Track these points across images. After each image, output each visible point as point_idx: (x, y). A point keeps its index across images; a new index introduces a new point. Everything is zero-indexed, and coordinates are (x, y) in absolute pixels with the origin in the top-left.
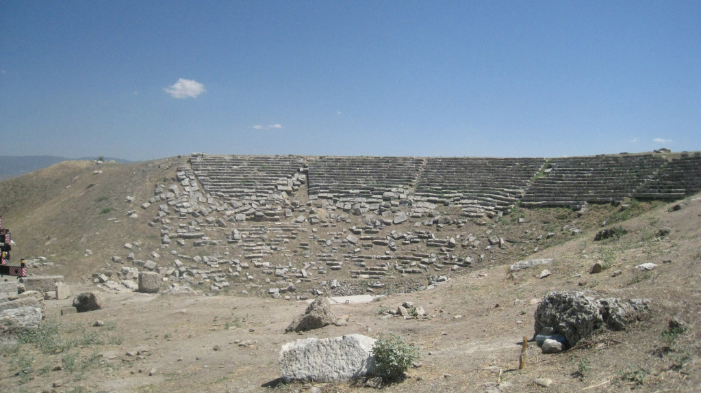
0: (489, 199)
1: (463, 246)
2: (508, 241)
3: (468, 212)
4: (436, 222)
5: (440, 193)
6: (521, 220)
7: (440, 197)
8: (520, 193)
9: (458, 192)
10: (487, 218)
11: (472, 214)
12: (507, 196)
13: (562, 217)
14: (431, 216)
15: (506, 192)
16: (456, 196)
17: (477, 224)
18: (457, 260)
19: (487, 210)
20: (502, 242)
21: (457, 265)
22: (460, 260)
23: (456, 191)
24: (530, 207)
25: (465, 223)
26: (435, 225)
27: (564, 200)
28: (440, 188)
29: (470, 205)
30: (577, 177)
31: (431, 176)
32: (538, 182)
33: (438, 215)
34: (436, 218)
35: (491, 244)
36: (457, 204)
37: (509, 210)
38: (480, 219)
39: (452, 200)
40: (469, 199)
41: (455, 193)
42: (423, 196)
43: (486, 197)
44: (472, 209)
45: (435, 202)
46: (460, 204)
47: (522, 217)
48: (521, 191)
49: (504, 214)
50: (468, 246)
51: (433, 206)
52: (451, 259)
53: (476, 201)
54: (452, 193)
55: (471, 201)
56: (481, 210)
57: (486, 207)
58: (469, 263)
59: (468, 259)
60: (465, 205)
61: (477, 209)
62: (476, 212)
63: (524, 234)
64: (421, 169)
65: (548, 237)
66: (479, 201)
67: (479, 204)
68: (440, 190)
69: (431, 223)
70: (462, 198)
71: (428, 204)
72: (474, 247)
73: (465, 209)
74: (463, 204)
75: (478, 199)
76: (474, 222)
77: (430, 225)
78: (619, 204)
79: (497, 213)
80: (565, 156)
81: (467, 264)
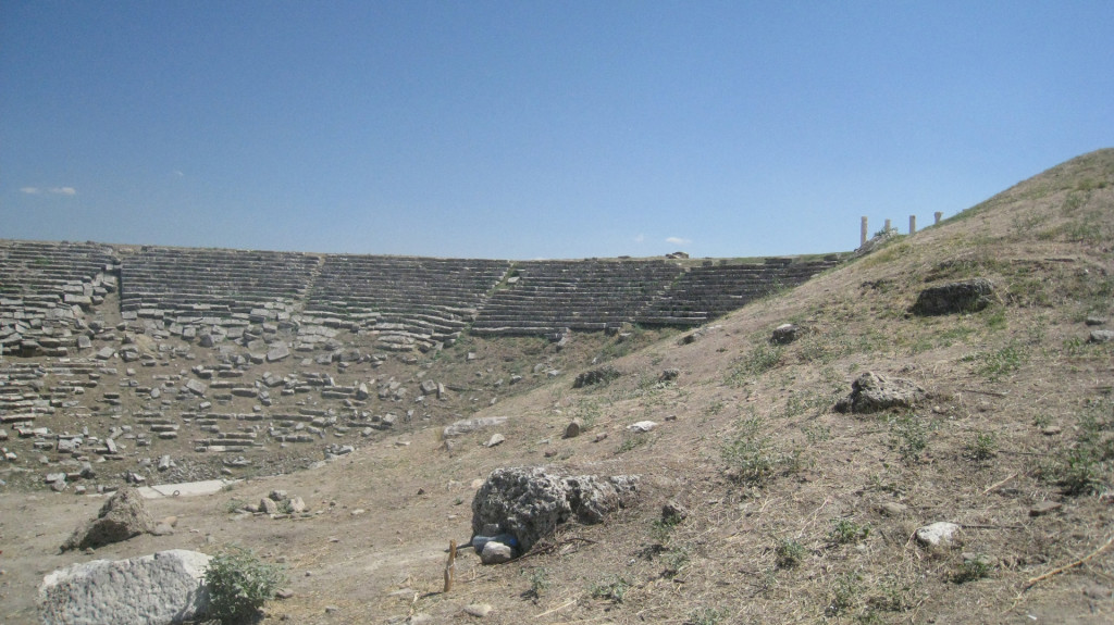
0: (423, 322)
1: (380, 397)
2: (450, 389)
3: (389, 342)
4: (337, 359)
5: (344, 312)
6: (471, 356)
7: (344, 318)
8: (470, 314)
9: (373, 311)
10: (418, 353)
11: (396, 346)
12: (450, 319)
13: (534, 352)
14: (329, 348)
15: (448, 311)
16: (370, 317)
17: (403, 362)
18: (370, 419)
19: (418, 339)
20: (442, 390)
21: (372, 427)
22: (375, 419)
23: (370, 309)
24: (485, 335)
25: (383, 359)
26: (336, 363)
27: (535, 326)
28: (345, 303)
29: (392, 332)
30: (557, 291)
31: (330, 283)
32: (499, 297)
33: (340, 347)
34: (338, 352)
35: (425, 393)
36: (371, 330)
37: (453, 340)
38: (407, 354)
39: (363, 322)
40: (390, 321)
41: (369, 312)
42: (316, 316)
43: (417, 319)
44: (395, 338)
45: (336, 326)
46: (376, 329)
47: (473, 351)
48: (472, 310)
49: (445, 347)
50: (388, 396)
51: (333, 333)
52: (362, 417)
53: (401, 326)
54: (363, 312)
55: (393, 326)
56: (409, 340)
57: (417, 335)
58: (390, 424)
59: (388, 418)
60: (384, 332)
61: (404, 338)
62: (401, 343)
63: (475, 378)
64: (314, 272)
65: (512, 382)
66: (407, 326)
67: (405, 329)
68: (345, 306)
69: (330, 360)
70: (380, 321)
71: (324, 330)
72: (397, 398)
73: (384, 338)
74: (381, 330)
75: (405, 323)
76: (398, 359)
77: (326, 364)
78: (616, 331)
79: (434, 344)
80: (540, 259)
81: (386, 426)
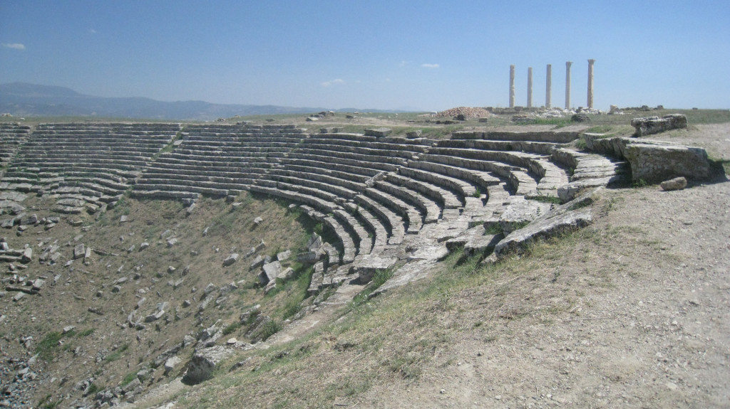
0: (95, 186)
1: (40, 260)
2: (96, 253)
3: (64, 205)
4: (18, 222)
5: (35, 177)
6: (123, 218)
7: (34, 183)
8: (134, 177)
9: (60, 176)
10: (85, 215)
11: (69, 209)
12: (118, 182)
14: (13, 213)
15: (119, 174)
16: (55, 182)
17: (71, 224)
18: (25, 284)
19: (88, 202)
20: (88, 255)
21: (24, 291)
22: (29, 284)
23: (57, 174)
24: (140, 198)
25: (56, 222)
26: (17, 226)
27: (176, 189)
28: (38, 169)
29: (70, 195)
30: (206, 154)
31: (31, 151)
32: (161, 161)
33: (22, 211)
34: (19, 217)
35: (75, 258)
36: (53, 193)
37: (115, 203)
38: (76, 216)
39: (48, 187)
40: (70, 185)
41: (55, 177)
42: (12, 182)
43: (93, 182)
44: (70, 201)
45: (26, 191)
46: (57, 193)
47: (126, 214)
48: (137, 173)
49: (109, 208)
50: (46, 260)
51: (22, 197)
52: (19, 282)
53: (77, 189)
54: (51, 177)
55: (71, 189)
56: (80, 203)
57: (88, 198)
58: (38, 289)
59: (38, 283)
60: (63, 195)
61: (76, 201)
62: (73, 206)
63: (119, 242)
64: (23, 140)
65: (141, 249)
66: (82, 190)
67: (80, 192)
68: (37, 172)
69: (11, 224)
70: (62, 185)
71: (14, 195)
72: (52, 262)
73: (61, 201)
74: (61, 193)
75: (81, 186)
76: (68, 222)
77: (9, 227)
79: (100, 206)
81: (35, 291)
